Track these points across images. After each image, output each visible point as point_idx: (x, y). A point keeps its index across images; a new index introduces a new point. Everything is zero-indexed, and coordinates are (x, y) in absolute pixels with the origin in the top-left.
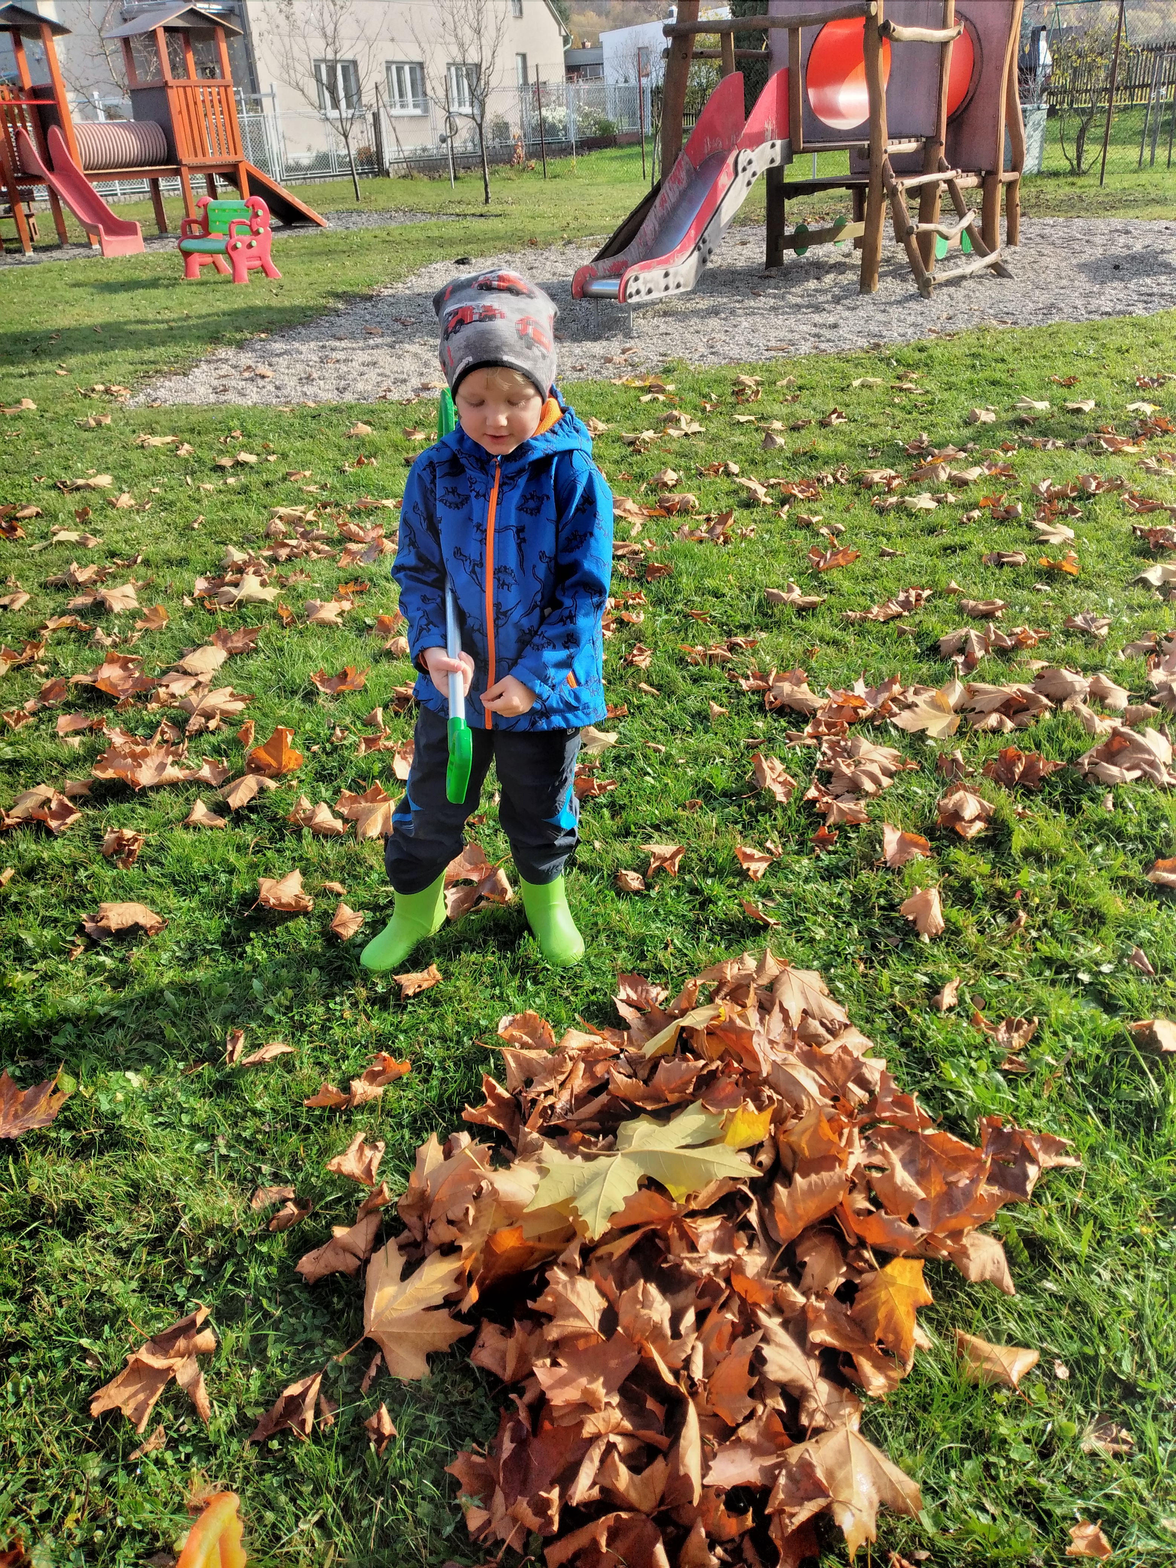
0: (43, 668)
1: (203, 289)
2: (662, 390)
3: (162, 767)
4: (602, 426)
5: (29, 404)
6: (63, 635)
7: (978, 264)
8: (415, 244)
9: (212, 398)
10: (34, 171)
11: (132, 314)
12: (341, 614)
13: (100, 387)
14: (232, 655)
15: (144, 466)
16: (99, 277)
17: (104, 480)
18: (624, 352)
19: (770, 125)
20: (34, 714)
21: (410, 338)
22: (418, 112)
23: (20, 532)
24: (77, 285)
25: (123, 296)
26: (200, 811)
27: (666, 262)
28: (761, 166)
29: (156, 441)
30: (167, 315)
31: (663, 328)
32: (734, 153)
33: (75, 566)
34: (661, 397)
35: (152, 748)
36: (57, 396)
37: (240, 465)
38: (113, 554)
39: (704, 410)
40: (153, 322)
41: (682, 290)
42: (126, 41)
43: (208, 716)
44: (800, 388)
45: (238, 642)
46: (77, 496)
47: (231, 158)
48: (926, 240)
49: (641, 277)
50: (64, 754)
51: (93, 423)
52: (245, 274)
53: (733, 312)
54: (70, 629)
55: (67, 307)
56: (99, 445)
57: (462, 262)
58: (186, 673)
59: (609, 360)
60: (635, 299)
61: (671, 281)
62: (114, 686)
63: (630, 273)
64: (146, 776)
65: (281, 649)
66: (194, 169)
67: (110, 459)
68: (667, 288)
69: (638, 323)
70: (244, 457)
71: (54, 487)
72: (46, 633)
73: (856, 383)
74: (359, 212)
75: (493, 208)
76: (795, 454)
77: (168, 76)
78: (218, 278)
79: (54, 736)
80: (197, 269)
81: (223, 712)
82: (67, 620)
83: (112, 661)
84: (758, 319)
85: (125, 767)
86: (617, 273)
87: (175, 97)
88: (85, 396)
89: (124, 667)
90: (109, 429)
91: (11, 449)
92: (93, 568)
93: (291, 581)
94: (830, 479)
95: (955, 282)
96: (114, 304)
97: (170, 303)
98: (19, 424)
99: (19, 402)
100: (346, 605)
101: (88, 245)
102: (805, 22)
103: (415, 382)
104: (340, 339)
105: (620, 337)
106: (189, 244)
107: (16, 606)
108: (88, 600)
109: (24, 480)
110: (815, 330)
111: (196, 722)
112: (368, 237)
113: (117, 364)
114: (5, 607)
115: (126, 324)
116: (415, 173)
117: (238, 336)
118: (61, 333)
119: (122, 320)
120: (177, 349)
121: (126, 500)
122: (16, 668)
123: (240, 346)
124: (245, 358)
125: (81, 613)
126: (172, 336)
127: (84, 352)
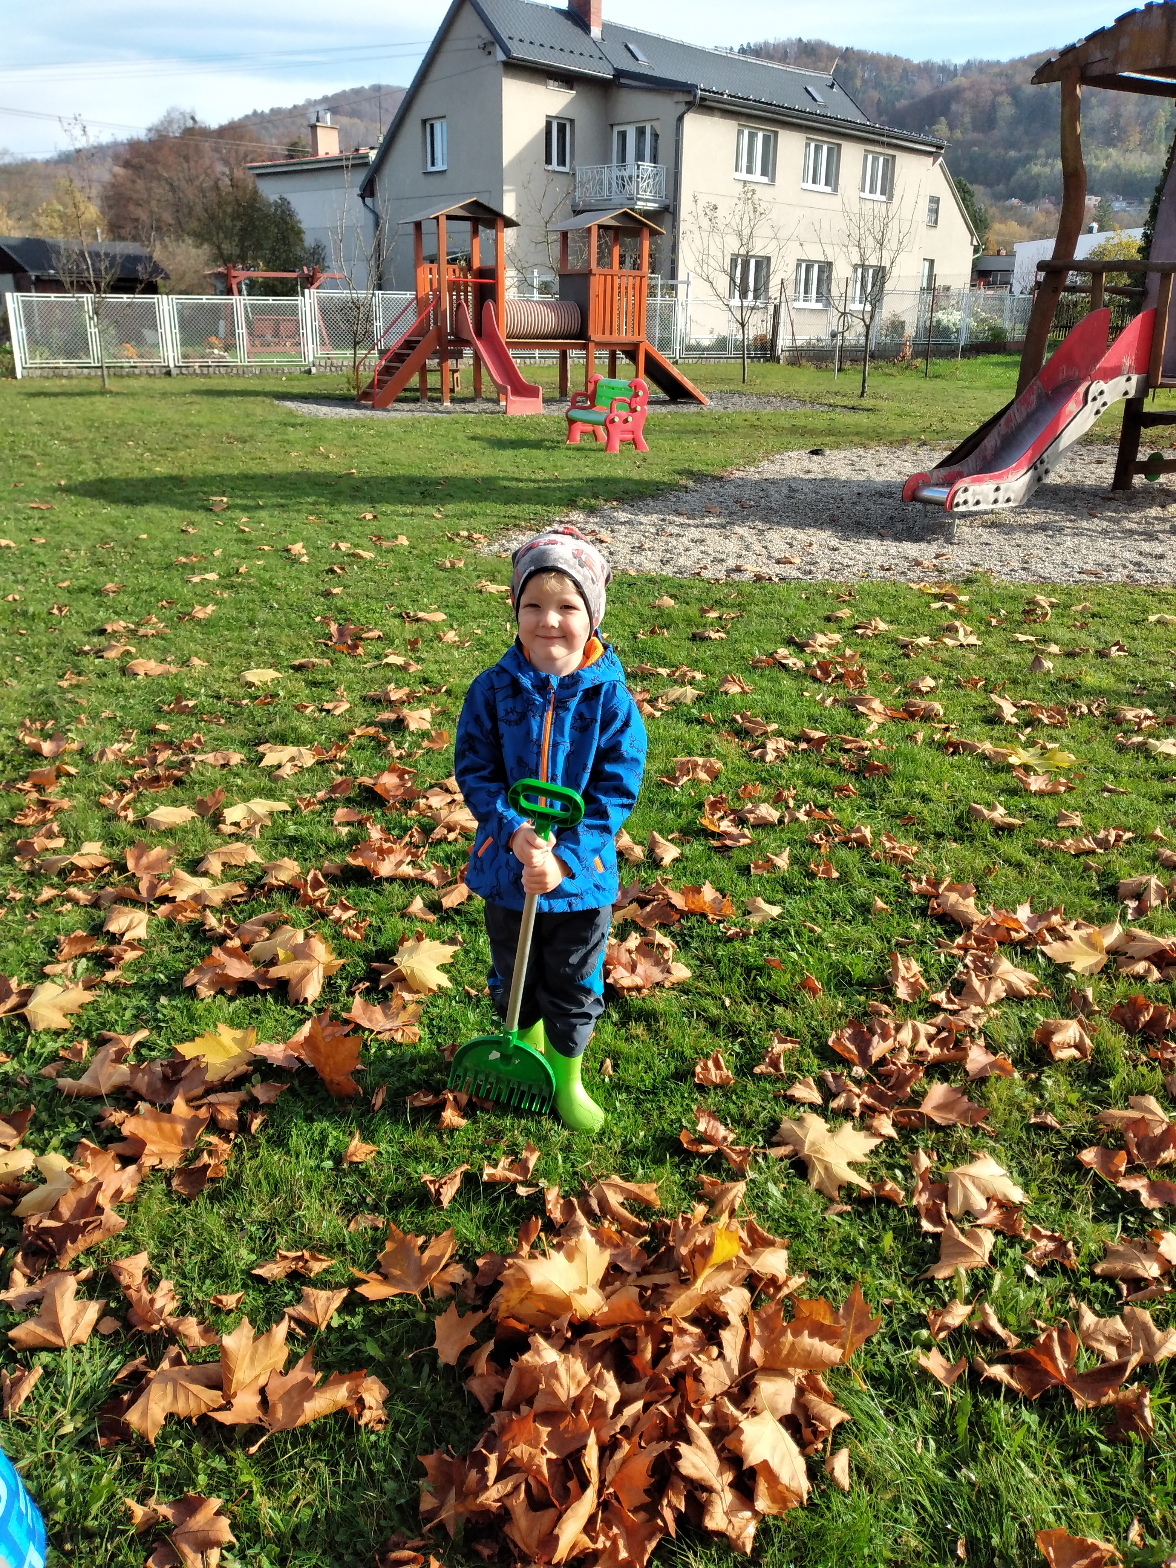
0: (340, 767)
1: (578, 454)
2: (953, 599)
3: (399, 864)
4: (883, 626)
5: (403, 541)
6: (364, 742)
8: (779, 430)
10: (465, 336)
11: (511, 471)
13: (464, 533)
15: (476, 609)
16: (496, 433)
17: (440, 617)
18: (937, 557)
19: (1128, 362)
20: (321, 802)
21: (743, 520)
22: (820, 306)
23: (360, 651)
24: (474, 438)
25: (510, 453)
26: (417, 905)
27: (999, 477)
28: (1112, 397)
29: (490, 587)
30: (540, 475)
31: (985, 538)
32: (1086, 384)
33: (392, 686)
34: (951, 607)
35: (398, 846)
36: (427, 537)
38: (426, 681)
39: (989, 624)
40: (526, 480)
41: (1011, 504)
42: (565, 235)
43: (451, 829)
44: (1094, 616)
46: (415, 626)
47: (635, 338)
49: (971, 489)
50: (333, 838)
51: (448, 565)
52: (617, 445)
53: (1061, 530)
54: (372, 738)
55: (461, 458)
56: (447, 584)
57: (815, 452)
58: (445, 790)
59: (918, 564)
60: (962, 509)
61: (1001, 496)
62: (387, 791)
63: (960, 485)
64: (385, 869)
66: (600, 345)
67: (452, 598)
68: (996, 501)
69: (962, 529)
71: (400, 616)
72: (352, 738)
73: (1152, 618)
74: (741, 394)
75: (866, 402)
76: (1060, 679)
77: (594, 265)
78: (594, 445)
79: (330, 823)
80: (577, 436)
81: (463, 828)
82: (372, 730)
83: (392, 770)
84: (1084, 540)
85: (371, 859)
86: (949, 482)
87: (596, 285)
88: (450, 539)
89: (401, 777)
90: (459, 571)
91: (376, 577)
92: (406, 690)
94: (1085, 710)
96: (499, 459)
97: (545, 464)
98: (390, 556)
99: (395, 537)
101: (497, 401)
103: (731, 563)
104: (680, 514)
105: (941, 541)
106: (576, 414)
107: (337, 712)
108: (393, 716)
109: (375, 606)
110: (1138, 558)
112: (739, 421)
113: (485, 515)
114: (328, 711)
115: (503, 479)
116: (804, 362)
117: (593, 502)
118: (448, 481)
119: (501, 474)
120: (539, 507)
121: (451, 636)
122: (320, 763)
123: (592, 511)
124: (593, 523)
125: (384, 726)
126: (538, 496)
127: (462, 499)
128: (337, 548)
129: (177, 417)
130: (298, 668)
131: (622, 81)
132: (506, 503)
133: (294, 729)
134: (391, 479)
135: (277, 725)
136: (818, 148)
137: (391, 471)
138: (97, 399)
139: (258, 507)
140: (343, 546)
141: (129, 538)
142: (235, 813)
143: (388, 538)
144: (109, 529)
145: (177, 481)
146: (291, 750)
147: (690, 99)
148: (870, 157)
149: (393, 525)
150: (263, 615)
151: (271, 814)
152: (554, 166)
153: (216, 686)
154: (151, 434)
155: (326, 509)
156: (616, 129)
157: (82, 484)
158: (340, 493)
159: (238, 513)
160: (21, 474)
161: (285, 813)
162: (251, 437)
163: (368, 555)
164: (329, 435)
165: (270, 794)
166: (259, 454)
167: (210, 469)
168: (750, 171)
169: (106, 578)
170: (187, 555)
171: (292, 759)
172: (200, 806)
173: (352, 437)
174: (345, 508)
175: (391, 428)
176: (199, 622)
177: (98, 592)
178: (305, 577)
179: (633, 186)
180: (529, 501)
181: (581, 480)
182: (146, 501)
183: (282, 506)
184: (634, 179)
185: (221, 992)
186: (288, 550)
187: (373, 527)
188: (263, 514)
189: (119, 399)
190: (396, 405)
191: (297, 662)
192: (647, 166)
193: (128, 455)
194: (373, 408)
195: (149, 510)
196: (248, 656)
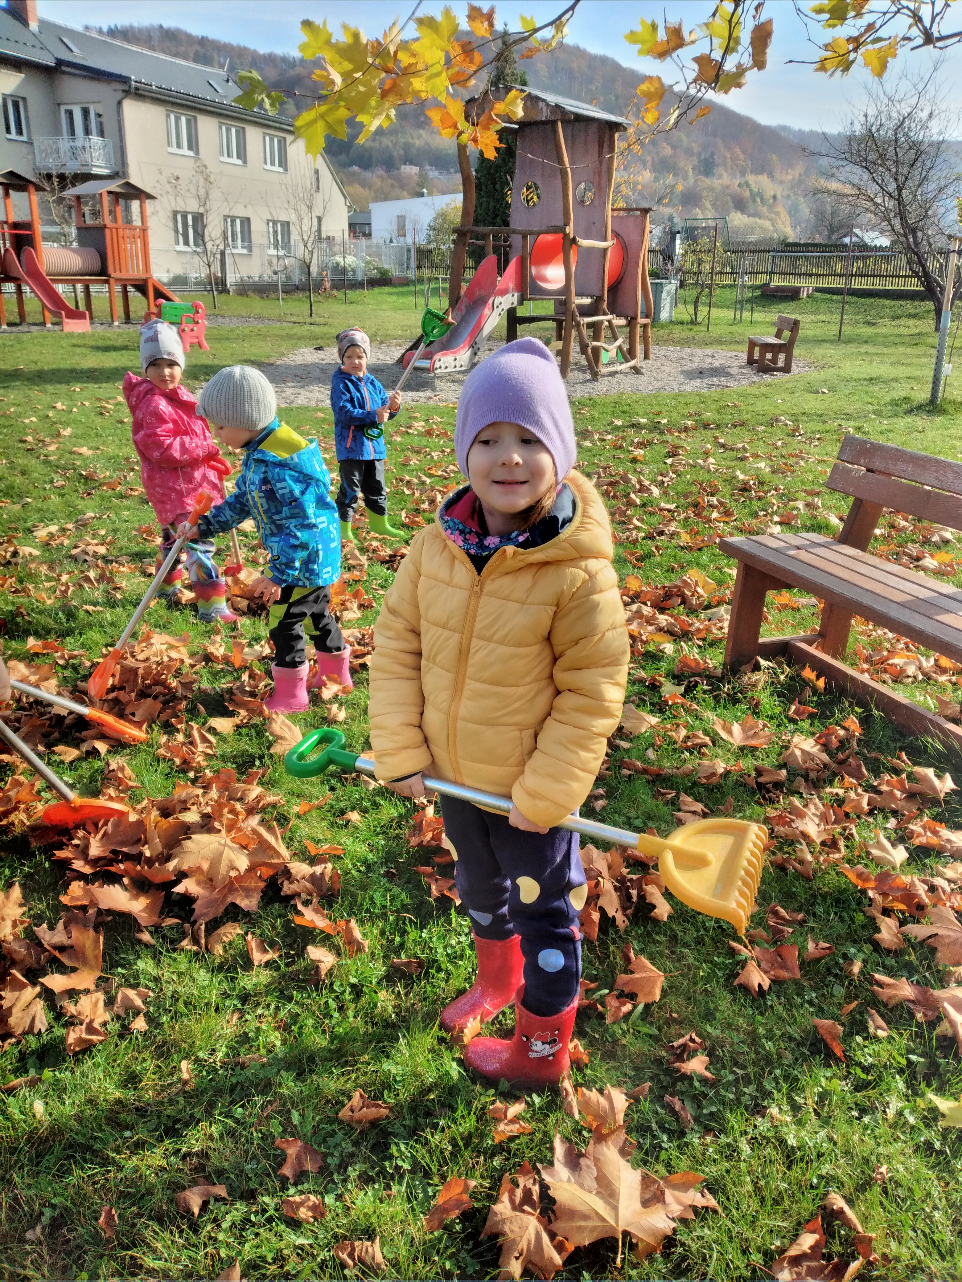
7: (625, 367)
8: (281, 337)
18: (436, 396)
22: (245, 251)
25: (114, 354)
27: (455, 352)
28: (506, 306)
32: (492, 298)
41: (462, 368)
42: (78, 198)
47: (143, 276)
48: (596, 352)
49: (442, 360)
57: (317, 349)
59: (431, 398)
60: (438, 371)
61: (457, 363)
63: (437, 357)
66: (116, 280)
68: (455, 367)
69: (438, 383)
75: (315, 319)
77: (107, 221)
86: (427, 356)
87: (110, 235)
95: (613, 374)
102: (531, 233)
105: (431, 390)
116: (250, 293)
131: (64, 68)
136: (228, 131)
147: (126, 87)
148: (267, 138)
152: (13, 135)
156: (63, 108)
168: (179, 146)
179: (87, 156)
184: (88, 149)
192: (95, 139)
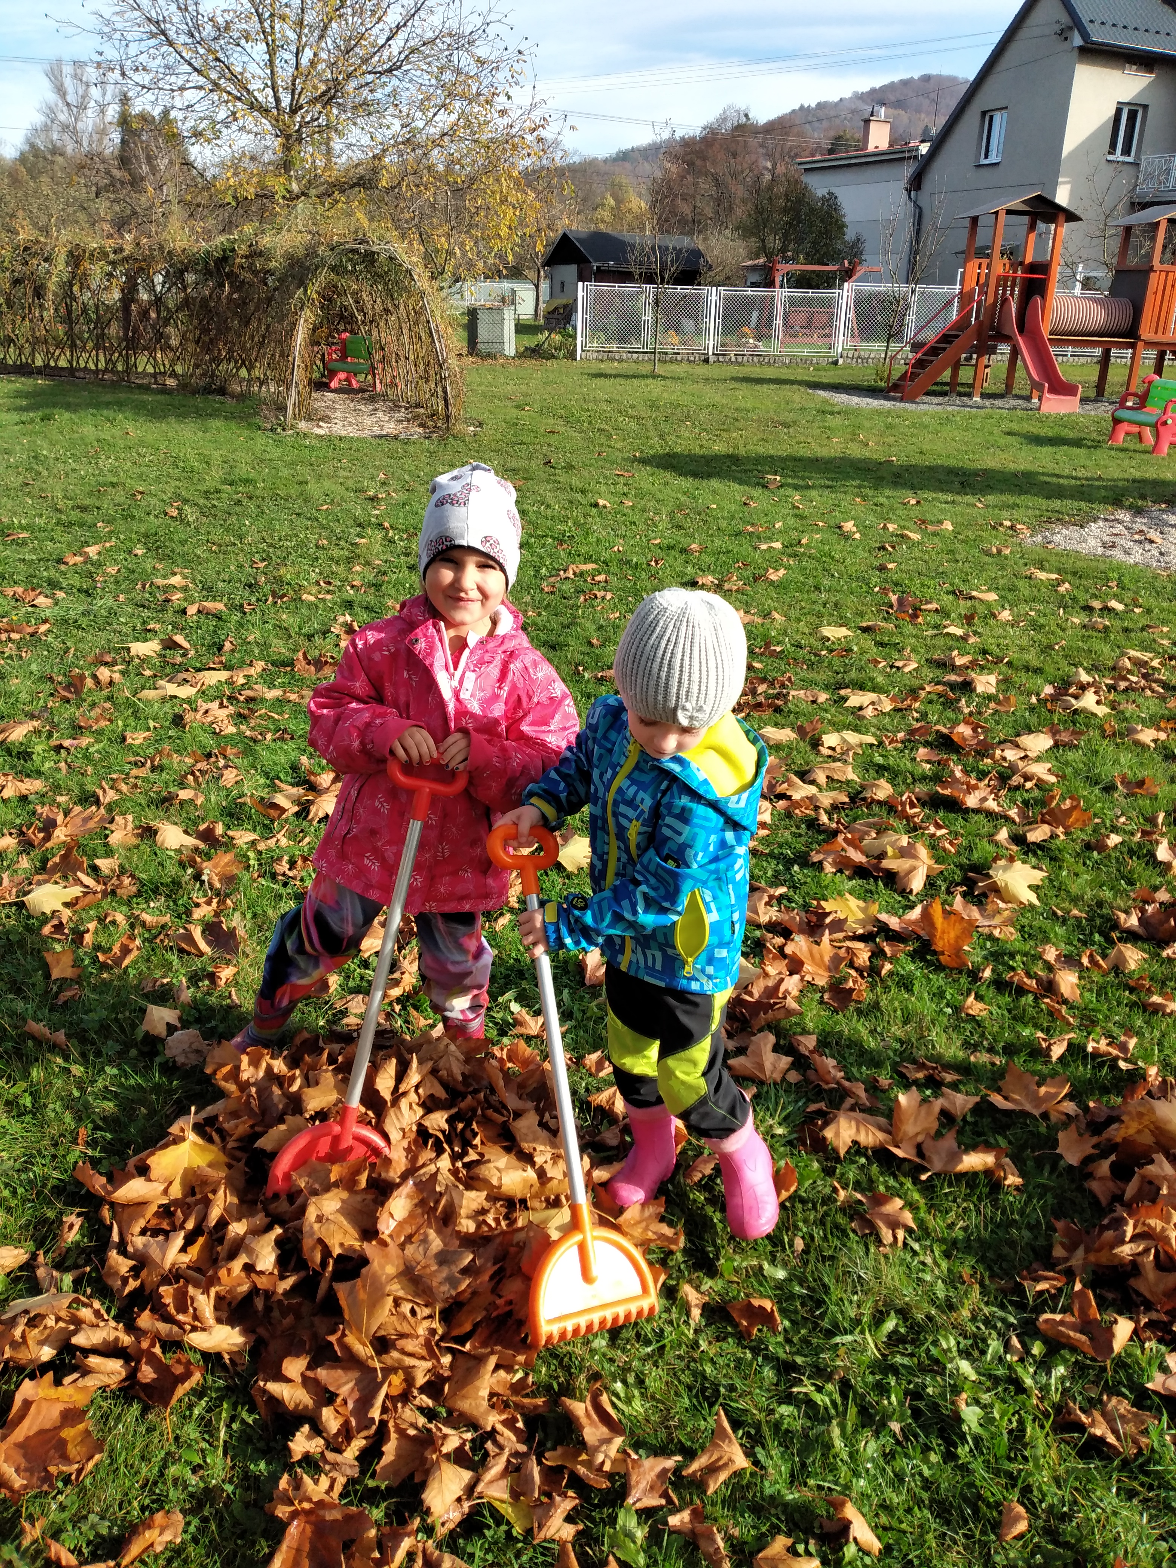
0: (916, 715)
1: (1121, 455)
3: (984, 799)
5: (948, 526)
6: (934, 697)
9: (1100, 551)
10: (1006, 331)
11: (1051, 467)
12: (1155, 741)
13: (1008, 523)
14: (1056, 745)
15: (1026, 593)
16: (1032, 429)
17: (992, 597)
20: (902, 742)
23: (920, 620)
24: (1010, 434)
25: (1048, 450)
26: (1003, 835)
29: (1042, 575)
30: (1082, 473)
33: (956, 652)
35: (982, 785)
36: (970, 524)
37: (1107, 610)
38: (984, 652)
40: (1067, 477)
43: (1027, 778)
45: (1065, 737)
46: (969, 603)
50: (918, 772)
51: (994, 550)
52: (1166, 447)
54: (940, 695)
55: (998, 451)
56: (995, 568)
58: (1017, 746)
62: (964, 739)
64: (971, 801)
65: (1097, 752)
66: (1150, 344)
67: (1001, 582)
70: (1114, 604)
71: (953, 593)
72: (923, 694)
77: (1156, 261)
78: (1138, 447)
79: (913, 759)
80: (1121, 436)
81: (1039, 779)
82: (940, 688)
83: (967, 723)
85: (961, 790)
87: (1155, 282)
88: (994, 528)
89: (974, 730)
90: (1006, 558)
91: (926, 557)
92: (969, 658)
93: (1122, 707)
96: (1038, 455)
97: (1088, 463)
98: (936, 540)
99: (941, 522)
100: (1162, 736)
101: (1028, 398)
106: (1122, 414)
107: (907, 670)
108: (960, 679)
109: (931, 583)
111: (1016, 780)
113: (1027, 507)
114: (898, 668)
115: (1044, 474)
117: (1140, 503)
118: (986, 473)
119: (1041, 470)
120: (1083, 504)
121: (1006, 615)
122: (897, 710)
123: (1139, 511)
124: (1140, 523)
125: (952, 686)
126: (1083, 493)
127: (1002, 492)
128: (885, 527)
129: (724, 401)
130: (865, 630)
132: (1048, 498)
133: (872, 679)
134: (930, 468)
135: (853, 674)
137: (929, 461)
138: (649, 381)
139: (808, 487)
140: (891, 527)
141: (700, 508)
142: (831, 739)
143: (932, 523)
144: (683, 498)
145: (734, 459)
146: (871, 696)
149: (936, 511)
150: (826, 582)
151: (861, 745)
152: (1118, 156)
153: (798, 637)
154: (703, 416)
155: (871, 493)
157: (653, 456)
158: (882, 478)
159: (790, 491)
160: (601, 445)
161: (872, 745)
162: (794, 422)
163: (915, 536)
164: (867, 424)
165: (857, 730)
166: (803, 439)
167: (761, 450)
169: (689, 540)
170: (753, 525)
171: (873, 703)
172: (801, 731)
173: (889, 426)
174: (888, 492)
175: (926, 420)
176: (772, 583)
177: (684, 551)
178: (859, 551)
180: (1072, 497)
181: (1128, 480)
182: (709, 476)
183: (828, 487)
185: (840, 871)
186: (840, 528)
187: (915, 513)
188: (813, 493)
189: (669, 382)
190: (925, 398)
191: (864, 624)
193: (686, 434)
194: (902, 400)
195: (714, 483)
196: (820, 615)
